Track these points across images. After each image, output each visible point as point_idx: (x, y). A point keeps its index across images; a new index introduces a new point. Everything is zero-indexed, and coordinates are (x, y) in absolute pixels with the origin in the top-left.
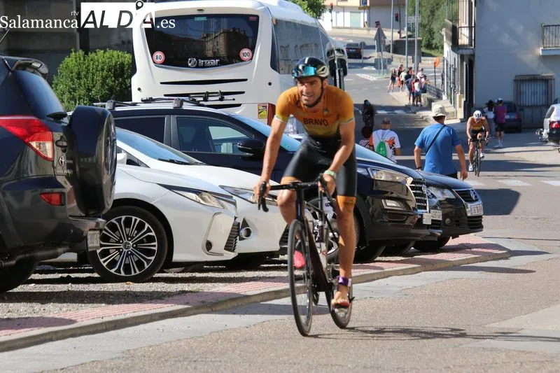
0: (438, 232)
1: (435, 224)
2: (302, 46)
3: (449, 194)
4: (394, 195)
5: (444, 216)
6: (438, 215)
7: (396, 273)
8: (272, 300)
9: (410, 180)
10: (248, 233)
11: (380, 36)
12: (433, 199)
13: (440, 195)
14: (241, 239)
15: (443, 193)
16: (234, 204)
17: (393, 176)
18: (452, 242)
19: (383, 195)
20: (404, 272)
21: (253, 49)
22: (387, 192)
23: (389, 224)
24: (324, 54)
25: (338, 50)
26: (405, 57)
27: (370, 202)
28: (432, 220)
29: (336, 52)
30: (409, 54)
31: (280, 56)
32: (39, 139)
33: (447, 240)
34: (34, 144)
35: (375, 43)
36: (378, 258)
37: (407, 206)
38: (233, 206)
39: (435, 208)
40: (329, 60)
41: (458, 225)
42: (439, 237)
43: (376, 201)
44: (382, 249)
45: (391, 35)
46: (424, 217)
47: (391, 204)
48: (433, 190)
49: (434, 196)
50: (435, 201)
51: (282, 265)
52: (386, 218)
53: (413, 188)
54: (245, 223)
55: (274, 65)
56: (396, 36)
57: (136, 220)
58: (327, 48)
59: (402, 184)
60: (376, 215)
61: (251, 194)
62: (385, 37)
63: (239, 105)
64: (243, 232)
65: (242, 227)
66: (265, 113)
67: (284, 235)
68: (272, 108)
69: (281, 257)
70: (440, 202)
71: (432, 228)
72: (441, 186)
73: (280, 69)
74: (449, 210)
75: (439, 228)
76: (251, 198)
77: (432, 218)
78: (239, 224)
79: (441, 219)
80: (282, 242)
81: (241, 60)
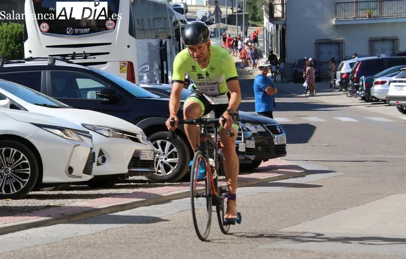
0: (252, 157)
1: (249, 151)
2: (154, 19)
3: (260, 129)
5: (257, 145)
6: (252, 144)
8: (118, 211)
10: (104, 160)
11: (217, 12)
12: (248, 132)
13: (253, 129)
14: (98, 164)
15: (256, 128)
16: (91, 137)
18: (263, 164)
21: (115, 20)
24: (170, 25)
25: (182, 21)
26: (236, 27)
28: (246, 148)
29: (180, 22)
30: (238, 25)
31: (137, 26)
33: (259, 163)
35: (214, 17)
38: (90, 139)
39: (250, 139)
40: (174, 29)
41: (267, 151)
42: (253, 161)
45: (226, 11)
46: (240, 146)
48: (248, 126)
49: (249, 130)
50: (250, 134)
51: (132, 184)
54: (101, 153)
55: (132, 32)
56: (229, 11)
57: (14, 151)
58: (173, 20)
61: (106, 130)
62: (221, 13)
63: (105, 63)
64: (100, 159)
65: (99, 155)
66: (125, 68)
67: (131, 161)
68: (131, 65)
69: (130, 178)
70: (254, 134)
71: (247, 154)
72: (255, 122)
73: (137, 35)
74: (262, 140)
75: (252, 154)
76: (106, 133)
77: (247, 147)
78: (94, 154)
79: (254, 147)
80: (130, 166)
81: (107, 29)
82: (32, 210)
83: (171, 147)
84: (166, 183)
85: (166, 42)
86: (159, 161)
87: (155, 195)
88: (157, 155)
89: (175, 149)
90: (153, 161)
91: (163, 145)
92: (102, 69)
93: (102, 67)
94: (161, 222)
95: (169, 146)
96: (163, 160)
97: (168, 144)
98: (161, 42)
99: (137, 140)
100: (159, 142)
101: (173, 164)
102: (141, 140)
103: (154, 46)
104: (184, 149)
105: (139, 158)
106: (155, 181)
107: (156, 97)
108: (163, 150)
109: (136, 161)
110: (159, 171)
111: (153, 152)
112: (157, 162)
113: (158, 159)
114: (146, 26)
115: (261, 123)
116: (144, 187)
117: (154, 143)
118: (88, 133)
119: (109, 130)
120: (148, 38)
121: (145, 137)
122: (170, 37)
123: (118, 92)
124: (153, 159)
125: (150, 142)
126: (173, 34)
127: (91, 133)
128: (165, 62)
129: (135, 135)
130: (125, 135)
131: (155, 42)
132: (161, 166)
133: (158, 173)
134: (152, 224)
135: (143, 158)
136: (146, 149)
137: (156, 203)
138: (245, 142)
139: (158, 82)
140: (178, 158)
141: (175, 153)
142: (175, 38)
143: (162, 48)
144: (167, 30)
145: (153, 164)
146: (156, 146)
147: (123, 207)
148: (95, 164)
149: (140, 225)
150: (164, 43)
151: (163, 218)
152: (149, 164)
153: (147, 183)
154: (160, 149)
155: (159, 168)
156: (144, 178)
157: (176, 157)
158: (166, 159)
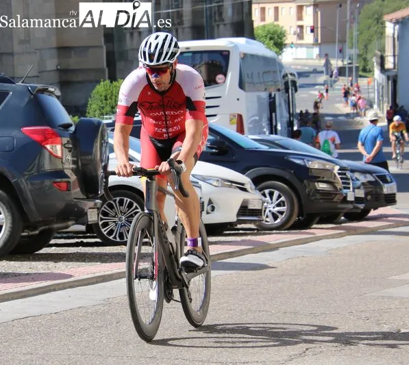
0: (362, 206)
1: (358, 200)
2: (264, 73)
3: (370, 178)
4: (325, 179)
5: (366, 194)
6: (361, 193)
7: (326, 237)
8: (225, 259)
9: (337, 168)
10: (213, 209)
11: (327, 64)
12: (357, 182)
13: (363, 179)
14: (208, 213)
15: (365, 177)
16: (200, 187)
17: (324, 165)
18: (373, 213)
19: (317, 179)
20: (333, 236)
21: (225, 75)
22: (319, 177)
23: (321, 201)
24: (280, 78)
25: (291, 74)
26: (346, 78)
27: (307, 184)
28: (355, 198)
29: (289, 76)
30: (349, 76)
31: (246, 79)
32: (52, 143)
33: (368, 211)
34: (48, 147)
35: (324, 69)
36: (315, 226)
37: (335, 187)
38: (199, 189)
39: (359, 188)
40: (284, 81)
41: (377, 200)
42: (362, 210)
43: (311, 184)
44: (317, 219)
45: (336, 63)
46: (348, 195)
47: (322, 186)
48: (357, 175)
49: (358, 180)
50: (359, 183)
51: (241, 232)
52: (318, 196)
53: (339, 174)
54: (210, 202)
55: (241, 85)
56: (340, 64)
57: (127, 200)
58: (283, 74)
59: (331, 171)
60: (311, 194)
61: (214, 180)
62: (331, 65)
63: (215, 115)
64: (209, 208)
65: (208, 205)
66: (235, 120)
67: (240, 209)
68: (240, 117)
69: (239, 226)
70: (363, 184)
71: (356, 203)
72: (364, 172)
73: (247, 89)
74: (371, 189)
75: (361, 203)
76: (215, 183)
77: (357, 196)
78: (203, 203)
79: (363, 196)
80: (238, 215)
81: (217, 83)
82: (145, 256)
83: (279, 197)
84: (274, 231)
85: (275, 95)
86: (267, 211)
87: (263, 243)
88: (265, 204)
89: (283, 198)
90: (261, 210)
91: (271, 194)
92: (211, 122)
93: (211, 120)
94: (269, 269)
95: (277, 195)
96: (271, 209)
97: (276, 193)
98: (270, 95)
99: (245, 190)
100: (267, 191)
101: (282, 213)
102: (249, 189)
103: (264, 99)
104: (292, 198)
105: (247, 207)
106: (262, 229)
107: (264, 148)
108: (271, 199)
109: (244, 210)
110: (268, 219)
111: (261, 201)
112: (265, 211)
113: (266, 208)
114: (256, 80)
115: (370, 172)
116: (252, 234)
117: (262, 192)
118: (197, 183)
119: (218, 180)
120: (258, 90)
121: (253, 187)
122: (279, 90)
123: (227, 143)
124: (260, 208)
125: (258, 191)
126: (282, 87)
127: (201, 183)
128: (274, 114)
129: (243, 184)
130: (233, 184)
131: (264, 95)
132: (270, 215)
133: (267, 221)
134: (260, 271)
135: (251, 207)
136: (254, 198)
137: (264, 251)
138: (354, 191)
139: (267, 133)
140: (285, 207)
141: (283, 202)
142: (284, 91)
143: (272, 100)
144: (277, 83)
145: (261, 212)
146: (264, 195)
147: (231, 254)
148: (204, 213)
149: (247, 272)
150: (273, 96)
151: (271, 265)
152: (257, 213)
153: (256, 231)
154: (268, 198)
155: (267, 217)
156: (252, 226)
157: (284, 206)
158: (274, 208)
